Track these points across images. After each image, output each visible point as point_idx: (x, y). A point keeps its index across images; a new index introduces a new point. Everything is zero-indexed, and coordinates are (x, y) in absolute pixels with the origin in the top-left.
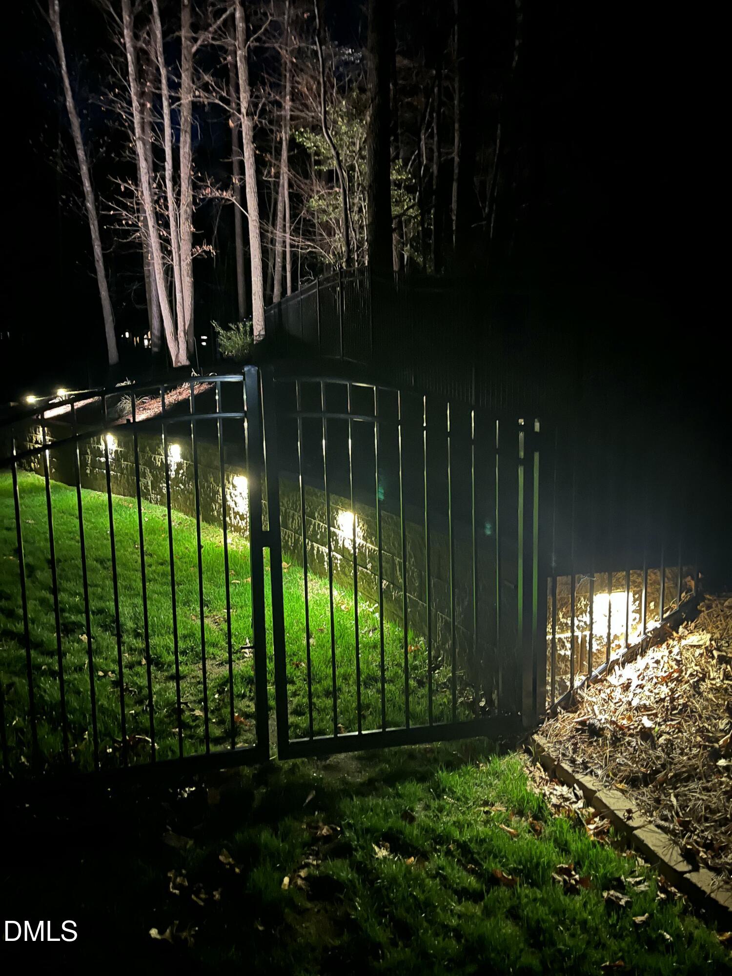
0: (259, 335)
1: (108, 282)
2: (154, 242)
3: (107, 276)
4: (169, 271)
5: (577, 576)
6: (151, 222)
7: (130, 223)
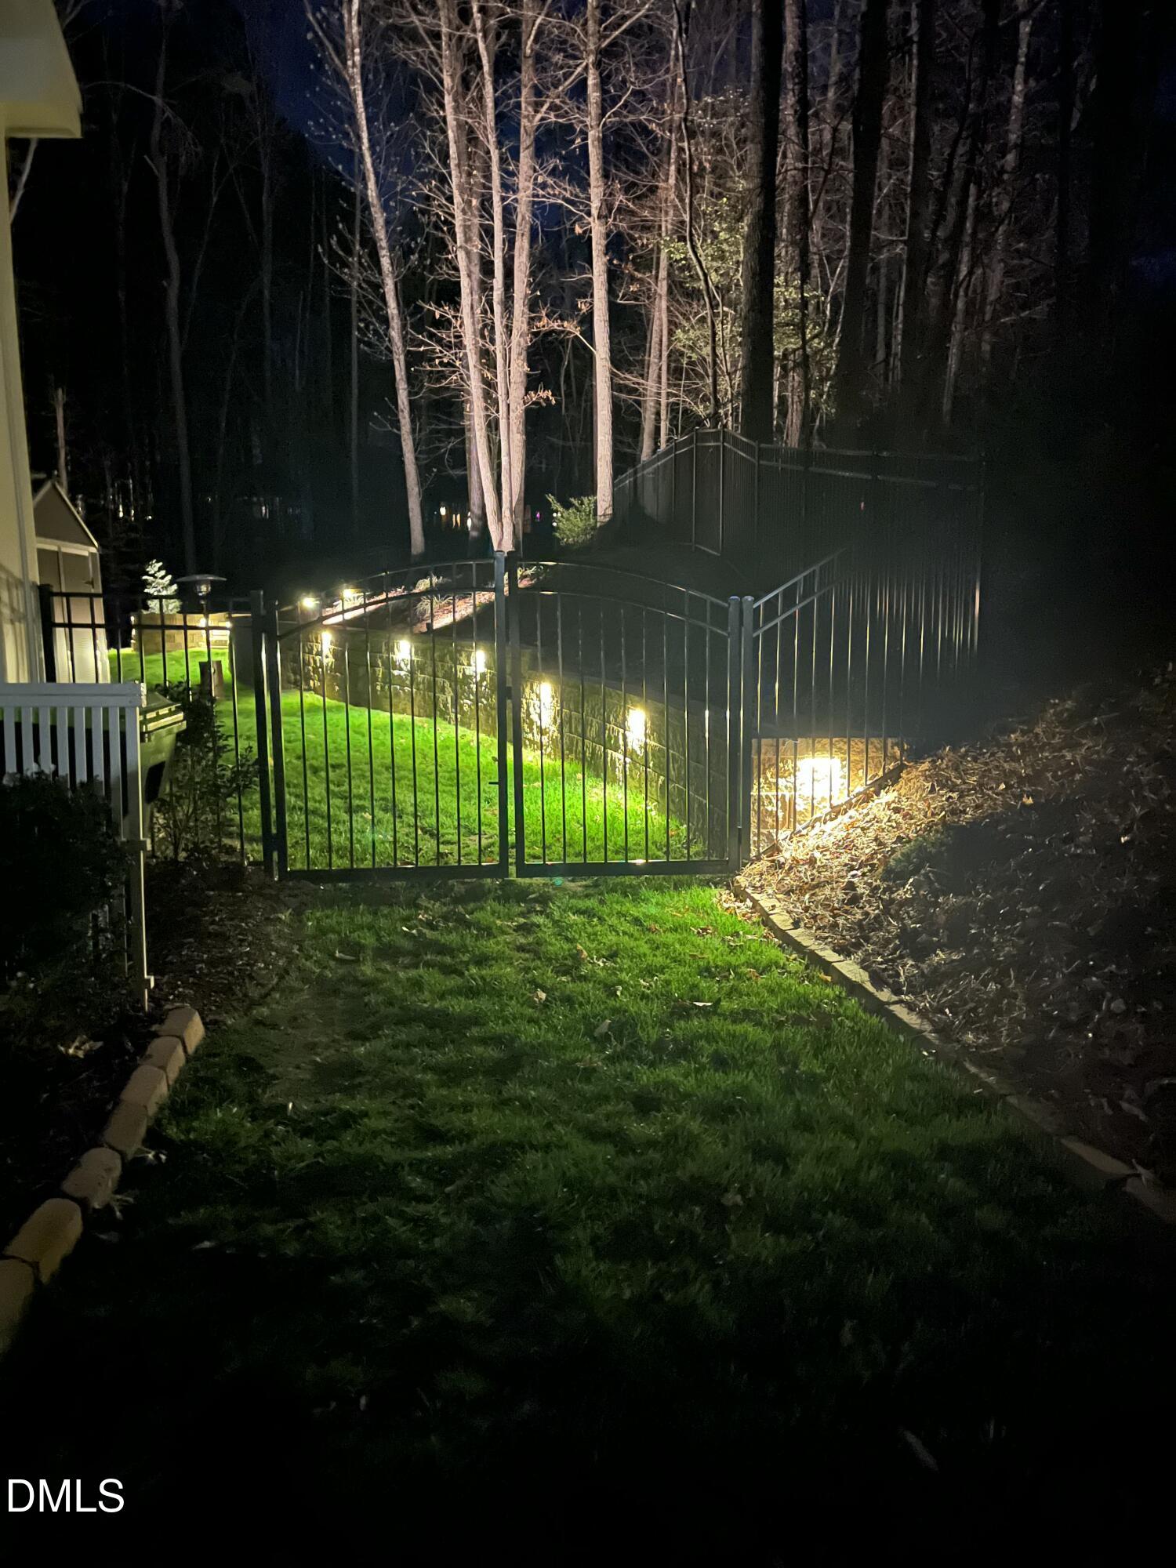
0: (604, 515)
1: (414, 440)
2: (475, 387)
3: (413, 431)
4: (493, 426)
5: (781, 740)
6: (472, 359)
7: (445, 360)
